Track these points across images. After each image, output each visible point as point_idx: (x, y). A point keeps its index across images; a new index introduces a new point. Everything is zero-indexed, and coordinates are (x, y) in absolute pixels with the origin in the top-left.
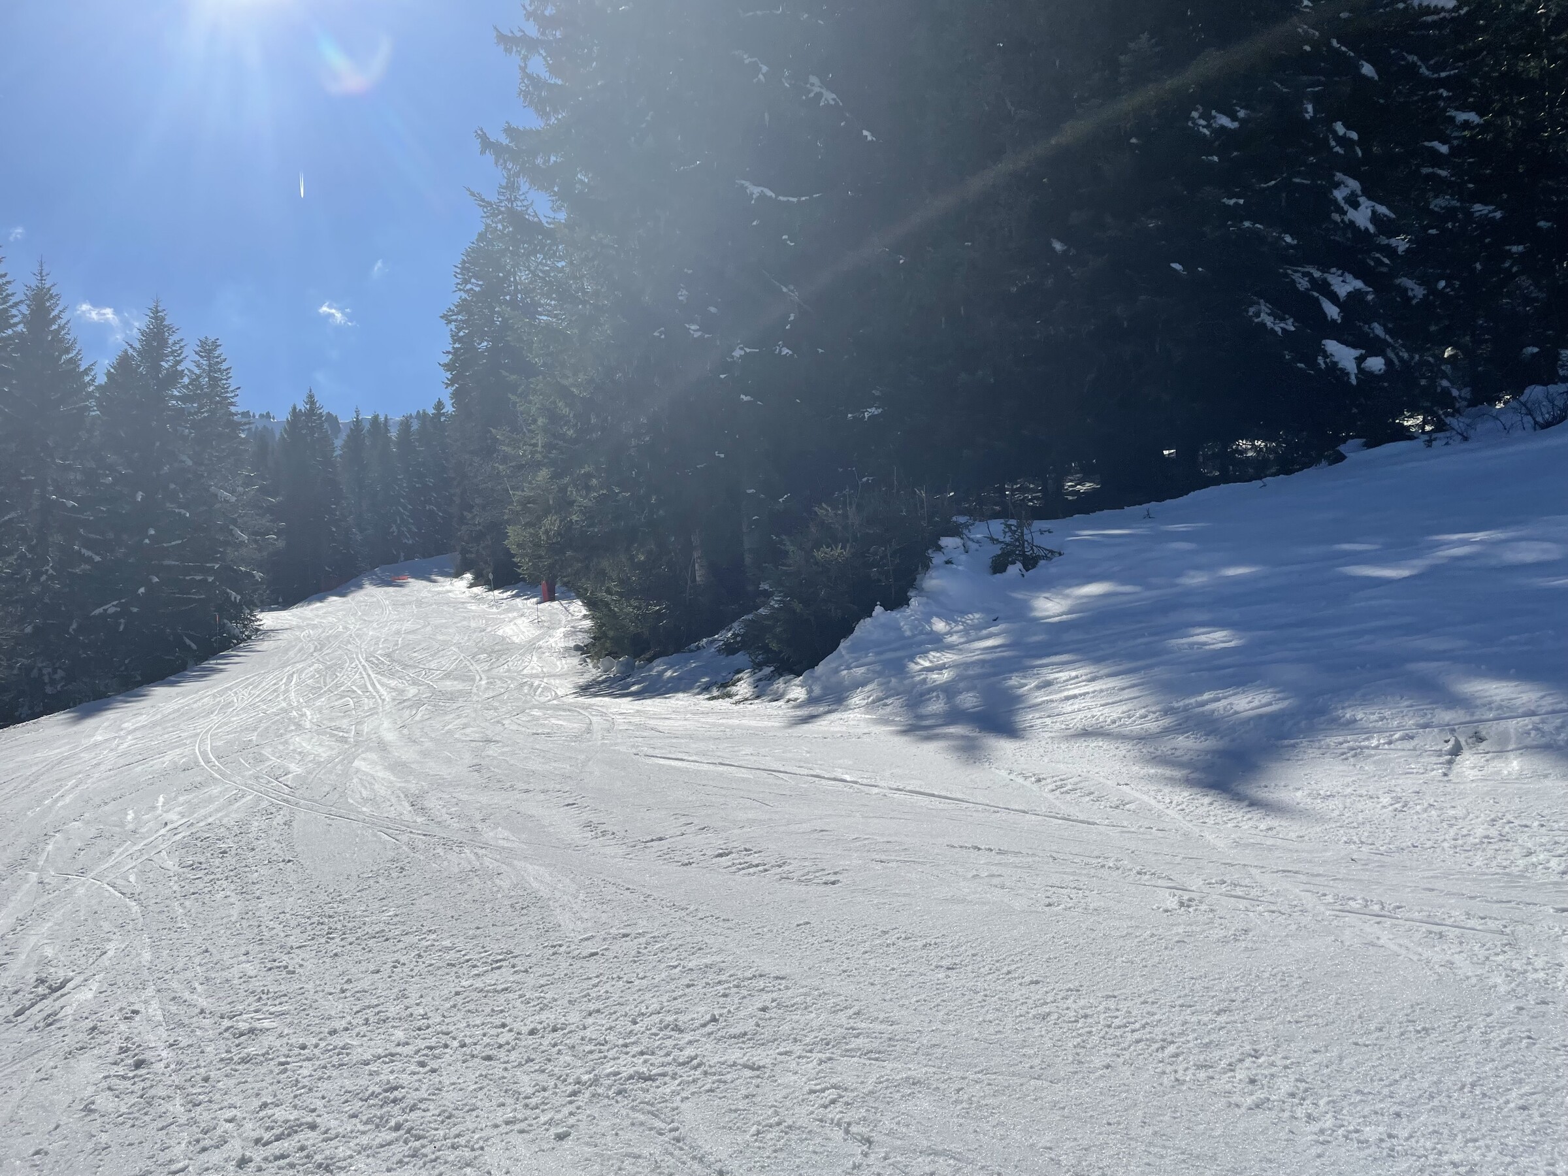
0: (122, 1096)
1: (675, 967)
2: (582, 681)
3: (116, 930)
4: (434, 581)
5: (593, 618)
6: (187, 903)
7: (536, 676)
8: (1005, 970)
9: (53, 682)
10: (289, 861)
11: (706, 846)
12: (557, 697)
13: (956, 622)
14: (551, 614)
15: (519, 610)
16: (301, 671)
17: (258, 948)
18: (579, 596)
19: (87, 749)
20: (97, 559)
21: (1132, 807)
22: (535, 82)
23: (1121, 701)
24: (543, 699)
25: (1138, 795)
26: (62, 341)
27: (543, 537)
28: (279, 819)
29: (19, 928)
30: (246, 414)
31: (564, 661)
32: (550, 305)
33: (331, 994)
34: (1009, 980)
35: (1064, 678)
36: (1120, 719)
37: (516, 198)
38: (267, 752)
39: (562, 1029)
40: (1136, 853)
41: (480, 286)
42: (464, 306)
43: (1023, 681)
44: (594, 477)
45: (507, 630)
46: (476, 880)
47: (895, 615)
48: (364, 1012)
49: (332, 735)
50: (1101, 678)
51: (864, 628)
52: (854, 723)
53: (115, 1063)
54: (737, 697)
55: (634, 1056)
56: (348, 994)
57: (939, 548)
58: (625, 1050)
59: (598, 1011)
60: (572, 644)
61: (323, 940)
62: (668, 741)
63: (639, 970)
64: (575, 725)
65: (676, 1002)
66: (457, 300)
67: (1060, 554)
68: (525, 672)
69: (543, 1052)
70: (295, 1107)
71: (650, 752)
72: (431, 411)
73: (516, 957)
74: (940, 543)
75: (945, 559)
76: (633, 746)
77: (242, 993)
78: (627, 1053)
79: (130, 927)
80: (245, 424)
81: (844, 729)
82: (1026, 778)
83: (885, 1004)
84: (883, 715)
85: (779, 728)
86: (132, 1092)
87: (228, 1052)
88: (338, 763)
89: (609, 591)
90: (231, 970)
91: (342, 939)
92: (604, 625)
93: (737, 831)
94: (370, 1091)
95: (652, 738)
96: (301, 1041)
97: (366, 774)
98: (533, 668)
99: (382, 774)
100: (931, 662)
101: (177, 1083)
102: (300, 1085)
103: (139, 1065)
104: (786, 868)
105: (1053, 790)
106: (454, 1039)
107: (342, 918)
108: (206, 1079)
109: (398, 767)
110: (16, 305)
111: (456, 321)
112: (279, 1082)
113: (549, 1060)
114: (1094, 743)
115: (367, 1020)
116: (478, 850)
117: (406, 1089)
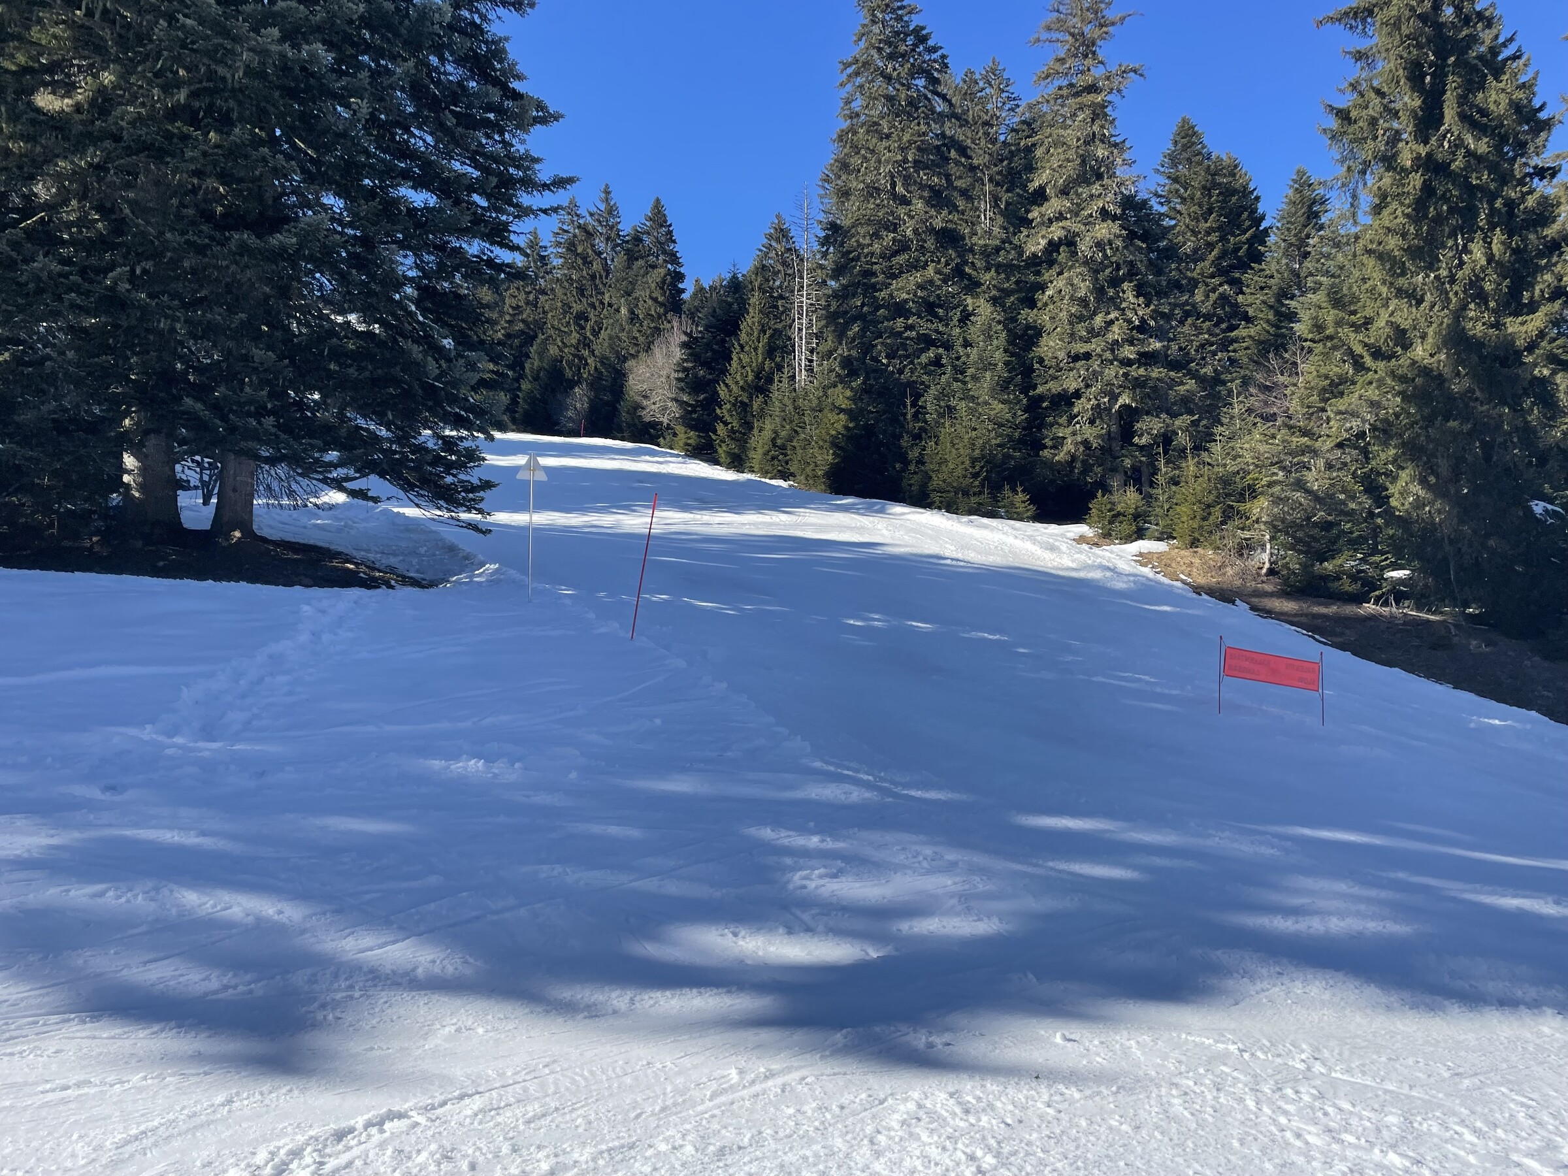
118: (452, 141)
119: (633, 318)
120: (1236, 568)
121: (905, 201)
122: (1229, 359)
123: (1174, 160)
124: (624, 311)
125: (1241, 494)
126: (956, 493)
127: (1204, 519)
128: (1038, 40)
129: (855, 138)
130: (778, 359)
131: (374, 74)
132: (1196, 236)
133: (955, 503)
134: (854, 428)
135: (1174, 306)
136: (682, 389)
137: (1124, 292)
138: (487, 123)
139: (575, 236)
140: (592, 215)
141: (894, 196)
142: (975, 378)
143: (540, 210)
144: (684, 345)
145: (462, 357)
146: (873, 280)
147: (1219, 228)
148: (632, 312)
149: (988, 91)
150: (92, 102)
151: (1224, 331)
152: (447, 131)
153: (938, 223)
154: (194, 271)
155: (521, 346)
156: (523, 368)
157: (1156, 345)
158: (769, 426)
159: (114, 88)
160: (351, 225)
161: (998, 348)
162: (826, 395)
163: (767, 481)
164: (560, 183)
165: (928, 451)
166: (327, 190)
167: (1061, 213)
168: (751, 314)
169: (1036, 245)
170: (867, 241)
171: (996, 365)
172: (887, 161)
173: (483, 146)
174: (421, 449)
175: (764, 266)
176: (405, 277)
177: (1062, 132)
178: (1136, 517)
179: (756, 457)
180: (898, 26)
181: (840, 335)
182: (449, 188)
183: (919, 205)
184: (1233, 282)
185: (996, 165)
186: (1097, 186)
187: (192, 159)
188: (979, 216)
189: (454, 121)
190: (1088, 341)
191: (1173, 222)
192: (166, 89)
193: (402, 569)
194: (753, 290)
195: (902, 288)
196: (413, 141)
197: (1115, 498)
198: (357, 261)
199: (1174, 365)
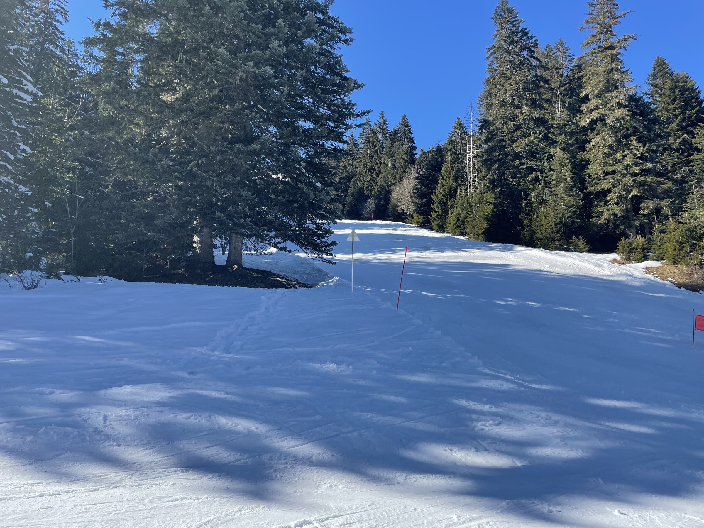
118: (319, 100)
119: (394, 167)
120: (699, 275)
121: (519, 107)
122: (689, 170)
123: (654, 77)
124: (390, 165)
125: (700, 237)
126: (548, 240)
127: (680, 250)
128: (583, 28)
129: (494, 81)
130: (459, 182)
131: (289, 76)
132: (668, 112)
133: (548, 245)
134: (497, 211)
135: (658, 146)
136: (416, 198)
137: (631, 141)
138: (334, 91)
139: (369, 134)
140: (376, 125)
141: (513, 104)
142: (555, 185)
143: (356, 125)
144: (416, 178)
145: (324, 190)
146: (504, 144)
147: (680, 108)
148: (394, 165)
149: (558, 53)
150: (182, 97)
151: (685, 157)
152: (318, 97)
153: (535, 116)
154: (220, 161)
155: (346, 183)
156: (347, 192)
157: (649, 165)
158: (456, 212)
159: (190, 90)
160: (280, 138)
161: (567, 171)
162: (483, 197)
163: (455, 237)
164: (364, 113)
165: (533, 221)
166: (271, 125)
167: (597, 106)
168: (447, 163)
169: (585, 122)
170: (501, 126)
171: (566, 179)
172: (510, 90)
173: (332, 101)
174: (308, 229)
175: (452, 140)
176: (301, 158)
177: (596, 69)
178: (643, 249)
179: (450, 226)
180: (514, 29)
181: (489, 169)
182: (318, 120)
183: (525, 108)
184: (689, 133)
185: (563, 87)
186: (615, 92)
187: (220, 117)
188: (555, 111)
189: (321, 92)
190: (613, 165)
191: (656, 106)
192: (211, 90)
193: (299, 280)
194: (447, 151)
195: (519, 146)
196: (304, 101)
197: (631, 240)
198: (283, 153)
199: (659, 174)
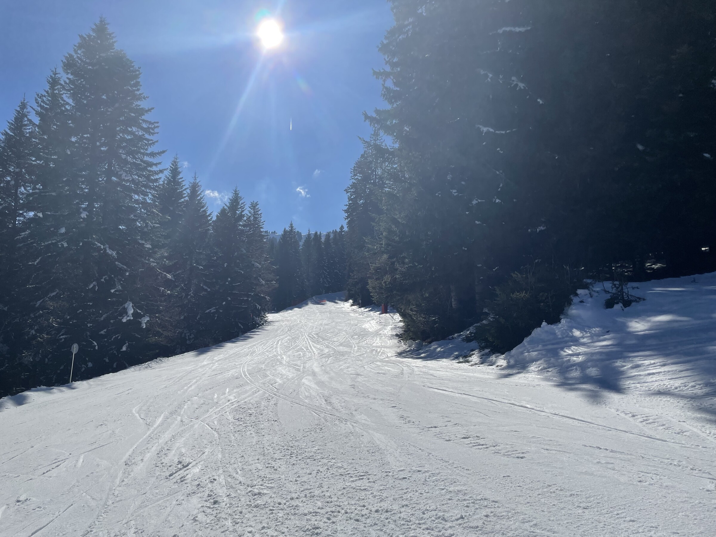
0: (208, 516)
1: (443, 489)
2: (399, 350)
3: (209, 444)
4: (337, 303)
5: (404, 322)
6: (236, 435)
7: (379, 347)
8: (615, 513)
9: (190, 339)
10: (276, 421)
11: (457, 433)
12: (388, 357)
13: (586, 332)
14: (386, 319)
15: (371, 317)
16: (282, 339)
17: (262, 458)
18: (398, 312)
19: (201, 367)
20: (209, 290)
21: (687, 434)
22: (388, 90)
23: (680, 377)
24: (382, 357)
25: (691, 428)
26: (201, 203)
27: (384, 285)
28: (272, 402)
29: (173, 439)
30: (266, 232)
31: (391, 341)
32: (390, 184)
33: (291, 481)
34: (618, 518)
35: (647, 364)
36: (680, 387)
37: (377, 139)
38: (268, 373)
39: (390, 512)
40: (690, 458)
41: (361, 177)
42: (354, 186)
43: (624, 364)
44: (407, 258)
45: (366, 326)
46: (352, 437)
47: (553, 327)
48: (305, 491)
49: (294, 368)
50: (668, 364)
51: (536, 332)
52: (531, 379)
53: (206, 501)
54: (472, 363)
55: (423, 530)
56: (298, 482)
57: (577, 295)
58: (419, 526)
59: (407, 505)
60: (394, 333)
61: (289, 457)
62: (438, 381)
63: (425, 489)
64: (396, 370)
65: (443, 507)
66: (351, 183)
67: (644, 300)
68: (374, 345)
69: (382, 521)
70: (276, 530)
71: (430, 385)
72: (338, 230)
73: (370, 475)
74: (577, 292)
75: (579, 300)
76: (422, 382)
77: (256, 477)
78: (420, 528)
79: (214, 443)
80: (266, 236)
81: (526, 382)
82: (626, 414)
83: (550, 522)
84: (547, 377)
85: (493, 379)
86: (212, 514)
87: (250, 501)
88: (296, 380)
89: (411, 310)
90: (252, 466)
91: (296, 458)
92: (409, 325)
93: (472, 427)
94: (307, 528)
95: (431, 379)
96: (279, 501)
97: (307, 385)
98: (377, 343)
99: (313, 386)
100: (572, 351)
101: (229, 513)
102: (278, 521)
103: (215, 502)
104: (497, 448)
105: (642, 422)
106: (343, 509)
107: (296, 448)
108: (241, 513)
109: (320, 383)
110: (186, 189)
111: (350, 192)
112: (270, 518)
113: (384, 525)
114: (664, 399)
115: (306, 495)
116: (353, 424)
117: (322, 529)
